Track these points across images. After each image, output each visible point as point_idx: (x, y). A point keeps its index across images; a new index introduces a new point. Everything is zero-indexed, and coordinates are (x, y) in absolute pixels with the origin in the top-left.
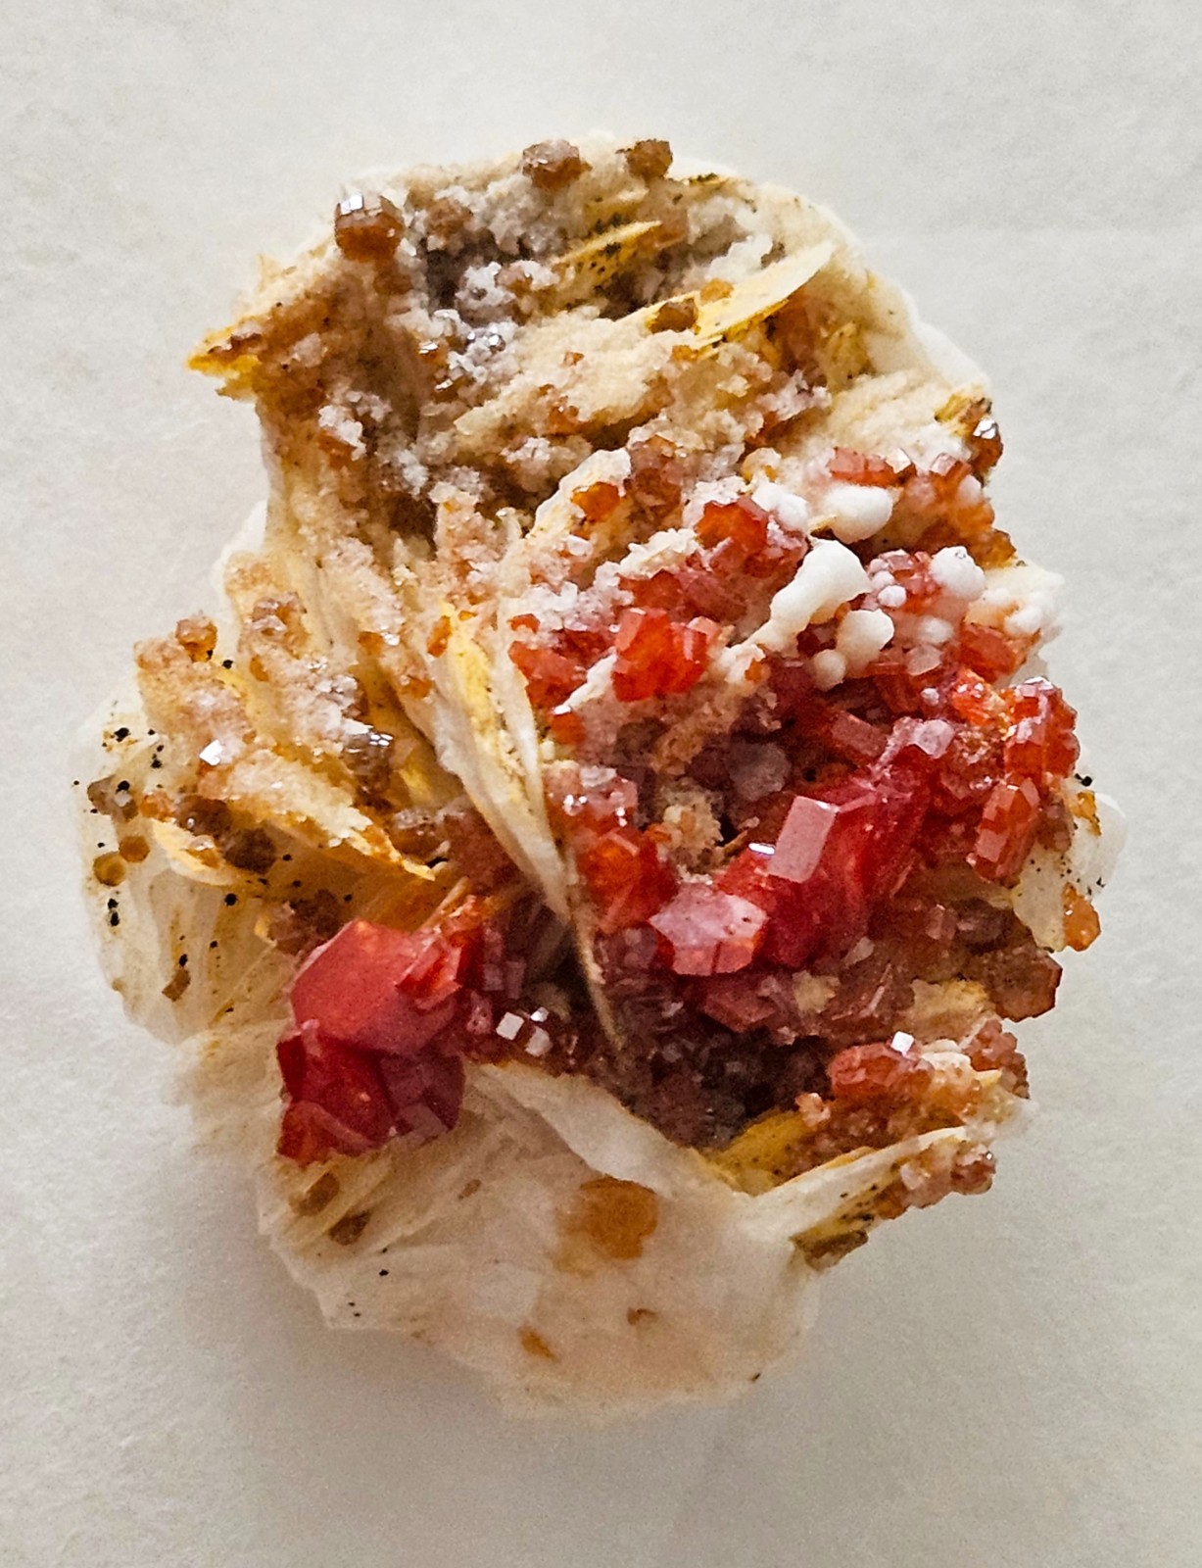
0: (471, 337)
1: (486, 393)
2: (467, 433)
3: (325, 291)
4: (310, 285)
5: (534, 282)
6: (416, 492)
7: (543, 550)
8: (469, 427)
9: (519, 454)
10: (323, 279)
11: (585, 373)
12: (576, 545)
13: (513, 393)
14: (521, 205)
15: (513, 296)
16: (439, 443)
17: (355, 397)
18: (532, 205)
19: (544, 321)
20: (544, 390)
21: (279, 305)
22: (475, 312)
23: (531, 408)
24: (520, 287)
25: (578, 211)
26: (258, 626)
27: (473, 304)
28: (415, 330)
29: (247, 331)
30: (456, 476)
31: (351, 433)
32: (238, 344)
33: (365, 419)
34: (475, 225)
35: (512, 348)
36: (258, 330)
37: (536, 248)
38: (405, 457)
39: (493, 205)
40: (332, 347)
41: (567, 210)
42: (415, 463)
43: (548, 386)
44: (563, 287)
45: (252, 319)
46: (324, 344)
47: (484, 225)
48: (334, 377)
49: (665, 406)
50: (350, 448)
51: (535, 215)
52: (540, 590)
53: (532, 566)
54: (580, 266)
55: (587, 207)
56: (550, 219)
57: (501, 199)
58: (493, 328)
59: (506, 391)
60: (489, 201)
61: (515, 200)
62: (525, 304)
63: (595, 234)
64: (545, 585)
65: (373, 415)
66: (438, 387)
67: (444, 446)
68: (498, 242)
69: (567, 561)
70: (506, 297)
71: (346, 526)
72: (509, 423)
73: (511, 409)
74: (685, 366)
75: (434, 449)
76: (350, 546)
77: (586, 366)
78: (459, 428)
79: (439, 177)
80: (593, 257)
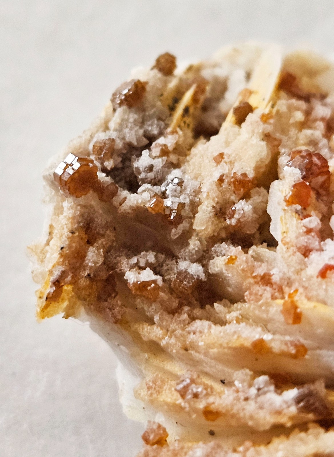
0: (163, 189)
1: (194, 206)
2: (203, 228)
3: (79, 223)
4: (69, 226)
5: (169, 145)
6: (203, 277)
7: (297, 238)
8: (203, 225)
9: (236, 216)
10: (74, 218)
11: (232, 159)
12: (310, 222)
13: (208, 193)
14: (131, 120)
15: (165, 158)
16: (194, 244)
17: (134, 260)
18: (136, 116)
19: (188, 158)
20: (221, 180)
21: (62, 248)
22: (155, 178)
23: (223, 193)
24: (165, 152)
25: (159, 104)
26: (189, 397)
27: (151, 175)
28: (137, 203)
29: (57, 273)
30: (216, 252)
31: (147, 275)
32: (57, 283)
33: (148, 265)
34: (119, 144)
35: (187, 178)
36: (62, 268)
37: (155, 132)
38: (183, 265)
39: (120, 129)
40: (104, 247)
41: (153, 106)
42: (190, 264)
43: (222, 176)
44: (181, 139)
45: (54, 266)
46: (98, 249)
47: (123, 141)
48: (115, 261)
49: (279, 145)
50: (154, 281)
51: (141, 120)
52: (314, 256)
53: (299, 249)
54: (179, 126)
55: (160, 100)
56: (149, 116)
57: (121, 125)
58: (170, 177)
59: (203, 196)
60: (115, 130)
61: (127, 120)
62: (173, 158)
63: (172, 112)
64: (314, 251)
65: (150, 261)
66: (172, 217)
67: (198, 243)
68: (136, 144)
69: (313, 234)
70: (163, 161)
71: (184, 321)
72: (218, 207)
73: (213, 200)
74: (272, 121)
75: (194, 249)
76: (195, 325)
77: (229, 156)
78: (197, 229)
79: (83, 140)
80: (181, 120)
